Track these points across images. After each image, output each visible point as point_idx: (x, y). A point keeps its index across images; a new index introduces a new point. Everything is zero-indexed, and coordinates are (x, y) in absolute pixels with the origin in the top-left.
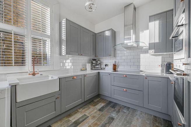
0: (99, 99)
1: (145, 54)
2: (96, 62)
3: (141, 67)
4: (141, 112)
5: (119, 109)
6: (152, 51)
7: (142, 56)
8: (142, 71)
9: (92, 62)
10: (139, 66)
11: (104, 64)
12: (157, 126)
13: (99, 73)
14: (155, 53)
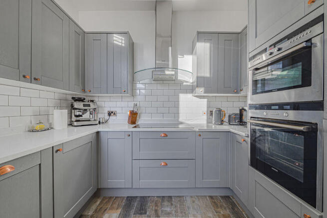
0: (98, 203)
1: (185, 95)
2: (84, 105)
3: (181, 115)
4: (191, 197)
5: (156, 211)
6: (200, 91)
7: (182, 96)
8: (182, 123)
9: (72, 106)
10: (177, 114)
11: (106, 111)
12: (223, 215)
13: (98, 133)
14: (205, 93)
